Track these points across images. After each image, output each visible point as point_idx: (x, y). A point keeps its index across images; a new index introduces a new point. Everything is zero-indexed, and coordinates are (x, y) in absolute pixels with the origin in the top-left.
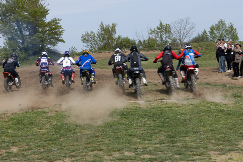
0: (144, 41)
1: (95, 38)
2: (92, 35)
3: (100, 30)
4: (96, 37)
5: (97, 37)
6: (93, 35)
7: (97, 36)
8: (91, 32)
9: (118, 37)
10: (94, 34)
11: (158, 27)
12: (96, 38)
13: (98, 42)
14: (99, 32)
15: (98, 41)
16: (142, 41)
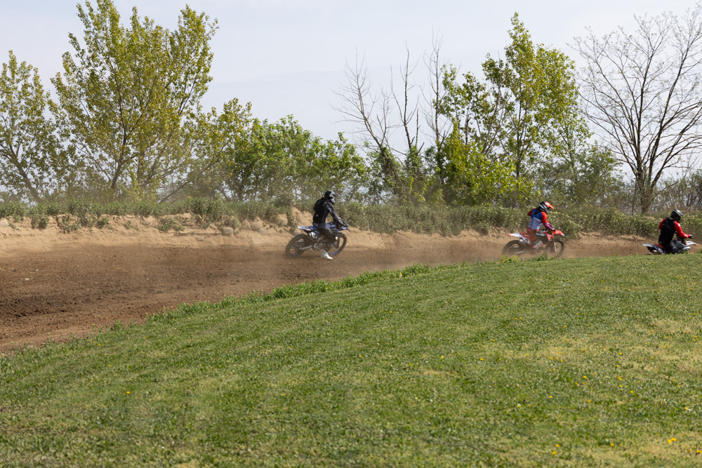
0: (413, 153)
1: (39, 113)
2: (20, 86)
3: (83, 45)
4: (50, 102)
5: (53, 108)
6: (25, 86)
7: (56, 98)
8: (13, 62)
9: (220, 112)
10: (36, 79)
11: (490, 65)
12: (47, 114)
13: (66, 144)
14: (77, 62)
15: (65, 135)
16: (399, 154)
